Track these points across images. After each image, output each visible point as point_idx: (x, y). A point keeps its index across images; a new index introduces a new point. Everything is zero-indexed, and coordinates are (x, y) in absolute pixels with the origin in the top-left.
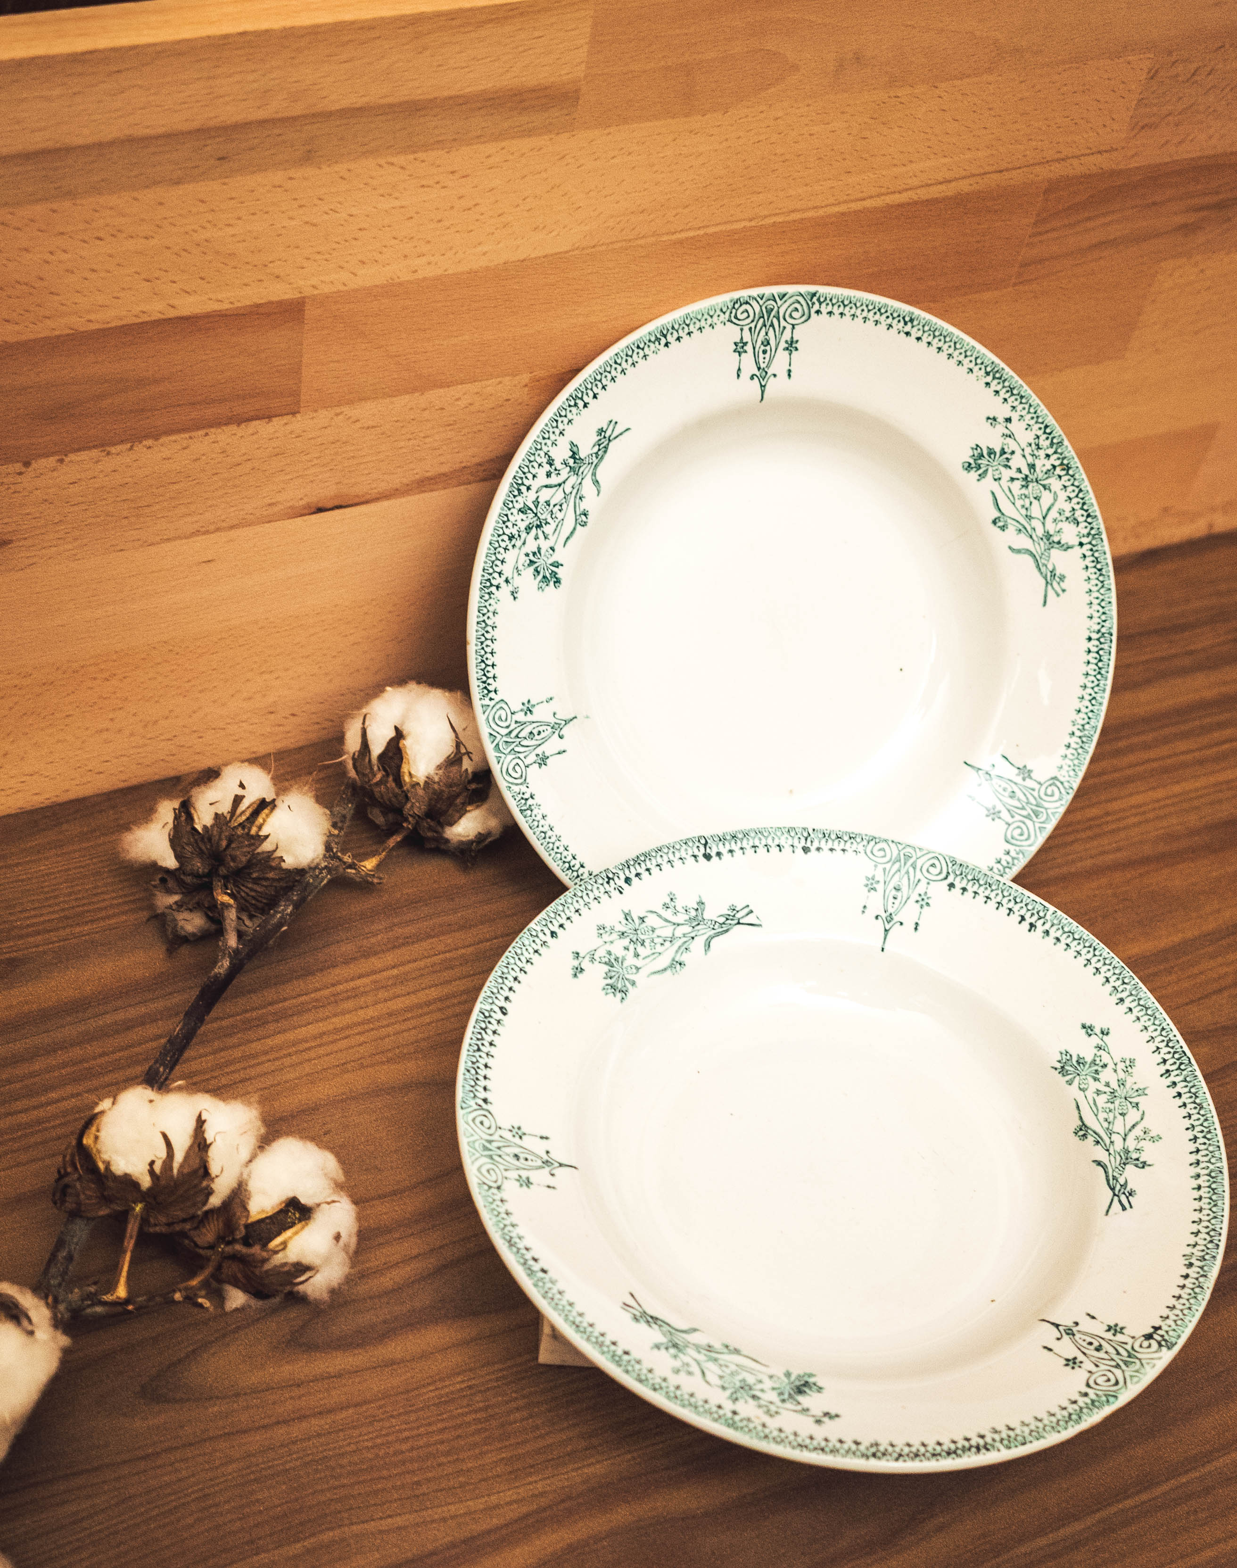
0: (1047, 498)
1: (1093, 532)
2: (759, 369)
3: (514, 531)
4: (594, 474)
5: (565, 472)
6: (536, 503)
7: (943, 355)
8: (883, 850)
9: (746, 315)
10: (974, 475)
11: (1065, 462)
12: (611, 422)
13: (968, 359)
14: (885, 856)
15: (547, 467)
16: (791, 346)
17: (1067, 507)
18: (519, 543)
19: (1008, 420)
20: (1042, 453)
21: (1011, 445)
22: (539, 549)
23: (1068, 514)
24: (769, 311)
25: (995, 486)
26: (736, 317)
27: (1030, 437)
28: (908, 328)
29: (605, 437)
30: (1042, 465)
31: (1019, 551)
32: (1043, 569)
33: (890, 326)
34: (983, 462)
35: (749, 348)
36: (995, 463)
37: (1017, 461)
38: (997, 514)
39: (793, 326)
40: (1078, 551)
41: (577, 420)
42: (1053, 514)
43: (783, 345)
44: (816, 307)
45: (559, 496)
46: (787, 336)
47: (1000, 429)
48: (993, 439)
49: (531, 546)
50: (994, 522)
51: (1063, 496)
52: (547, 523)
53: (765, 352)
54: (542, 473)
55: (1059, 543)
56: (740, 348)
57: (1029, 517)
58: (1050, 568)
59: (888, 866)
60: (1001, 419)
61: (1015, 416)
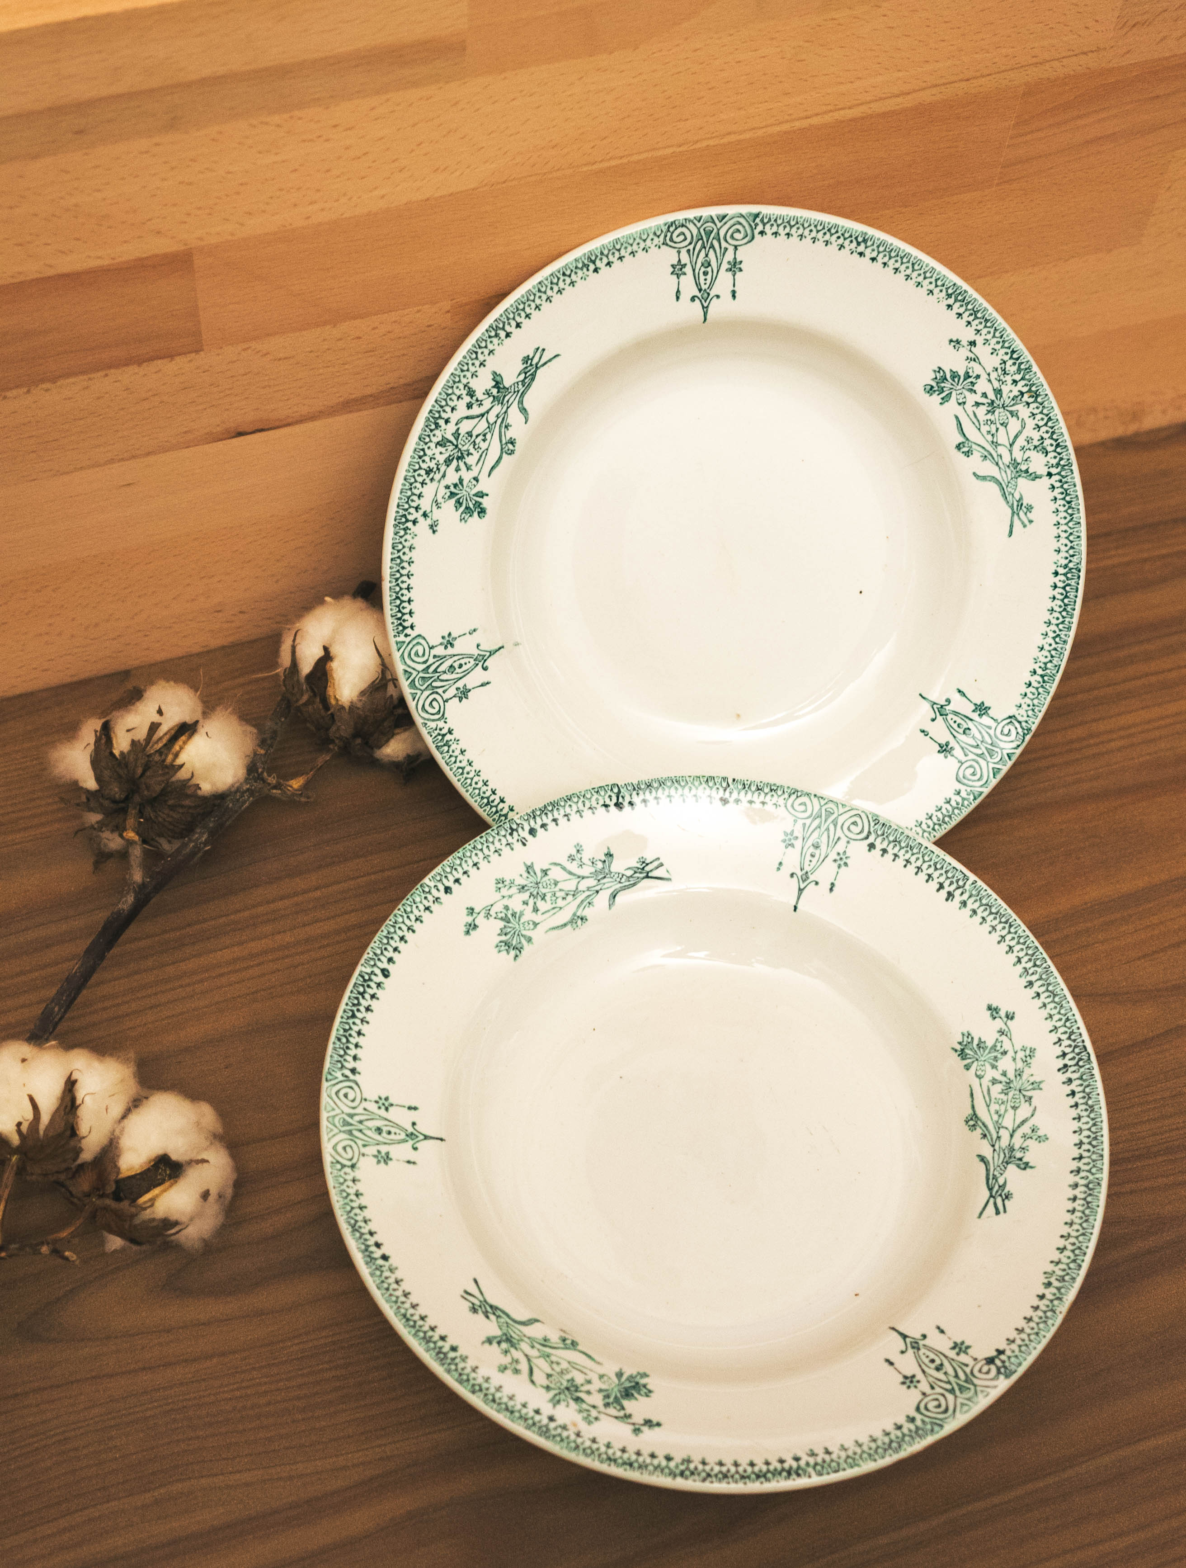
0: (1014, 425)
1: (1062, 463)
2: (700, 290)
3: (432, 465)
4: (521, 402)
5: (487, 403)
6: (456, 435)
7: (901, 276)
8: (805, 804)
9: (682, 237)
10: (936, 398)
11: (1034, 389)
12: (538, 349)
13: (928, 281)
14: (805, 811)
15: (467, 399)
16: (735, 267)
17: (1036, 435)
18: (437, 476)
19: (973, 343)
20: (1009, 379)
21: (977, 369)
22: (461, 480)
23: (1036, 443)
24: (709, 233)
25: (959, 411)
26: (671, 240)
27: (996, 361)
28: (861, 248)
29: (531, 365)
30: (1009, 390)
31: (984, 478)
32: (1010, 498)
33: (842, 247)
34: (947, 385)
35: (688, 270)
36: (959, 387)
37: (982, 386)
38: (961, 439)
39: (736, 247)
40: (1046, 482)
41: (498, 350)
42: (1021, 441)
43: (725, 266)
44: (760, 228)
45: (483, 425)
46: (729, 256)
47: (964, 352)
48: (956, 362)
49: (452, 477)
50: (958, 447)
51: (1030, 423)
52: (469, 454)
53: (705, 273)
54: (461, 405)
55: (1027, 471)
56: (678, 270)
57: (995, 444)
58: (1017, 497)
59: (808, 822)
60: (964, 342)
61: (980, 340)
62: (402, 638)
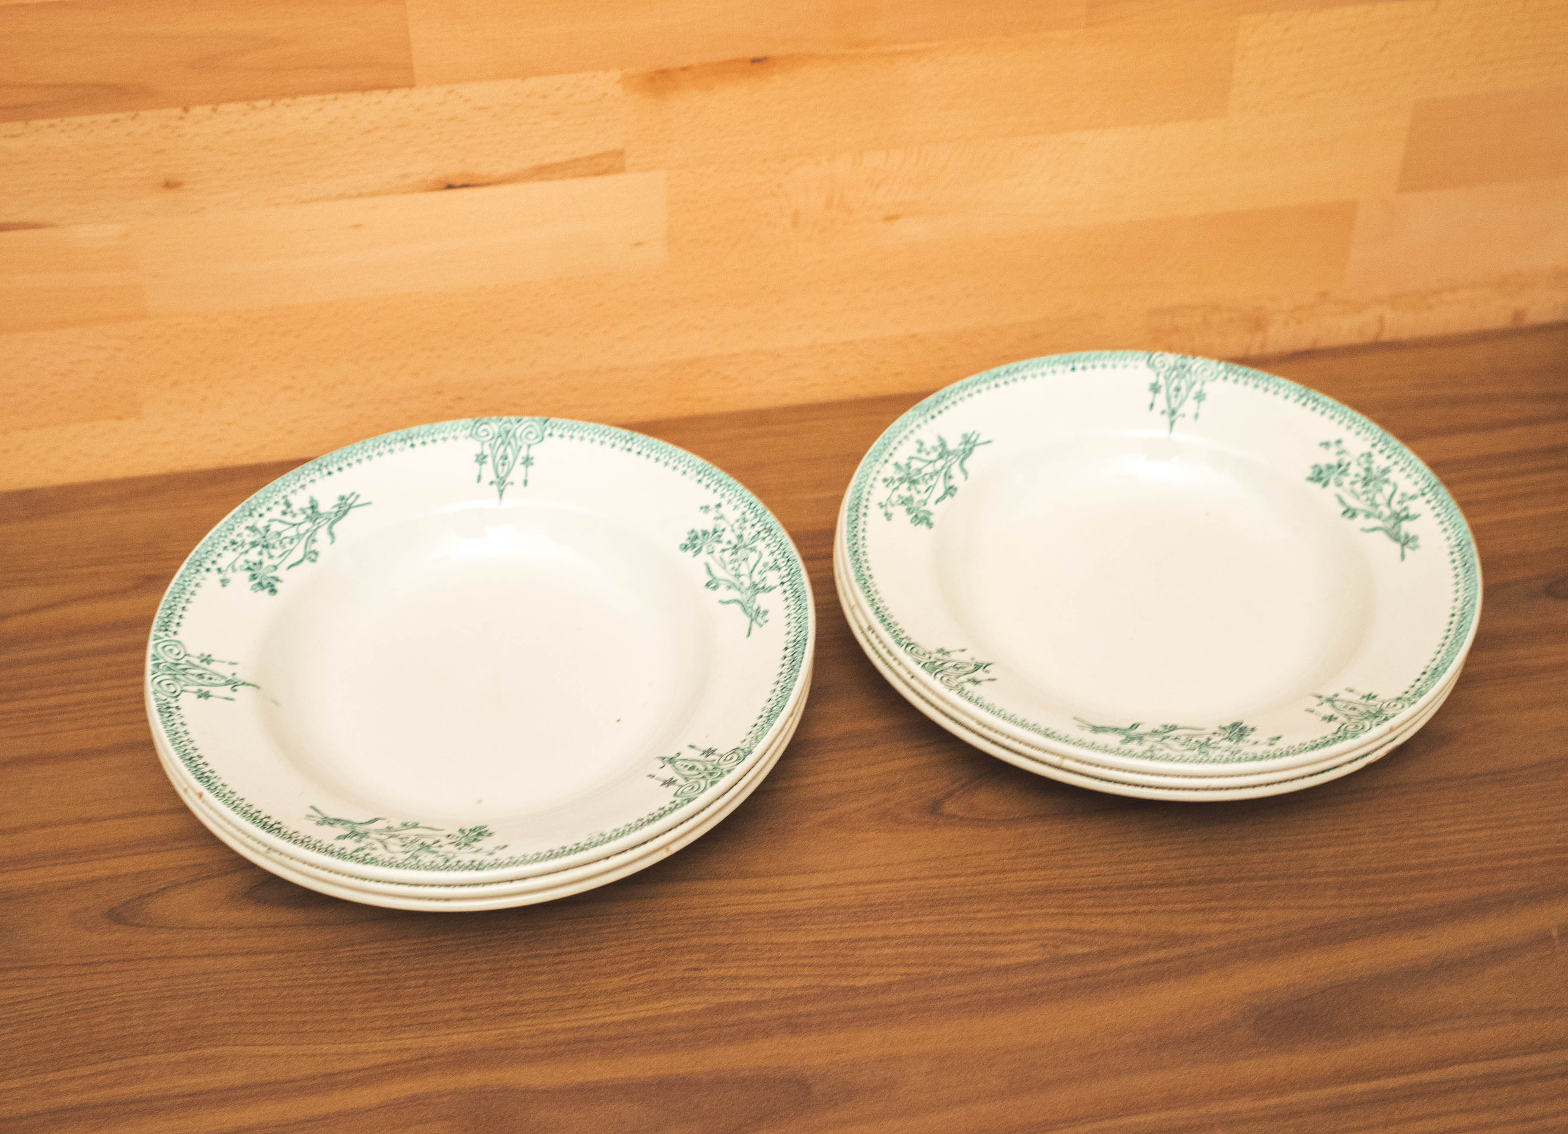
0: (753, 557)
1: (792, 571)
2: (498, 477)
3: (238, 540)
4: (330, 527)
5: (300, 518)
6: (267, 529)
7: (661, 464)
9: (485, 433)
10: (690, 552)
11: (768, 526)
12: (353, 494)
13: (682, 464)
15: (284, 508)
16: (527, 461)
17: (770, 560)
18: (240, 550)
19: (719, 505)
20: (748, 525)
21: (722, 524)
22: (261, 563)
23: (771, 565)
24: (508, 432)
25: (709, 559)
26: (477, 433)
27: (737, 514)
28: (629, 445)
29: (345, 503)
30: (749, 532)
31: (728, 602)
32: (749, 610)
33: (613, 445)
34: (697, 542)
35: (489, 460)
36: (709, 541)
37: (728, 536)
38: (709, 579)
39: (529, 446)
40: (780, 589)
41: (319, 482)
42: (759, 567)
43: (520, 460)
44: (548, 431)
45: (292, 532)
46: (523, 453)
47: (713, 514)
48: (707, 522)
49: (253, 555)
50: (708, 585)
51: (766, 552)
52: (274, 547)
53: (503, 464)
54: (276, 512)
55: (763, 588)
56: (481, 459)
57: (738, 576)
58: (755, 607)
60: (712, 506)
61: (724, 501)
62: (162, 634)
